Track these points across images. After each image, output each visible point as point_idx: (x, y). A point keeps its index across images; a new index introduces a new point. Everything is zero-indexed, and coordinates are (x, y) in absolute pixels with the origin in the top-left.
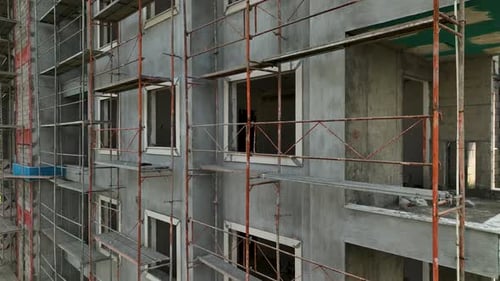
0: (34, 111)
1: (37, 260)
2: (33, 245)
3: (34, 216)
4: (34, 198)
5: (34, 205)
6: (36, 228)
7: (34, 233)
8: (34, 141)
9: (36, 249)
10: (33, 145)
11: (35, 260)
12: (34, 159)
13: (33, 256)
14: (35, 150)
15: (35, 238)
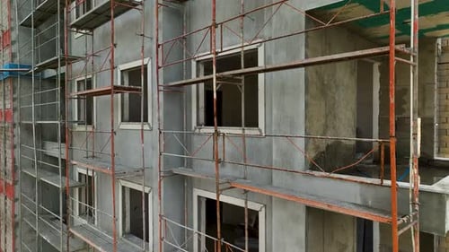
0: (13, 11)
1: (17, 151)
2: (14, 136)
3: (14, 110)
4: (14, 93)
5: (14, 100)
6: (16, 121)
7: (14, 125)
8: (13, 39)
9: (17, 140)
10: (13, 43)
11: (16, 150)
12: (13, 56)
13: (14, 147)
14: (15, 48)
15: (15, 130)
